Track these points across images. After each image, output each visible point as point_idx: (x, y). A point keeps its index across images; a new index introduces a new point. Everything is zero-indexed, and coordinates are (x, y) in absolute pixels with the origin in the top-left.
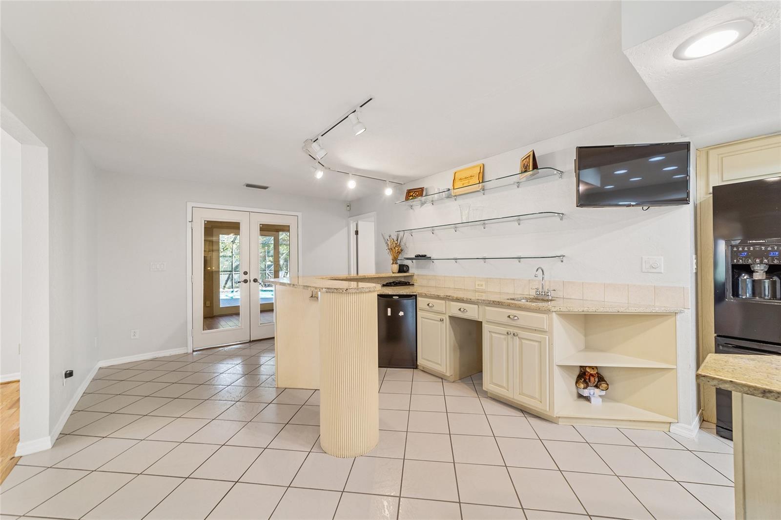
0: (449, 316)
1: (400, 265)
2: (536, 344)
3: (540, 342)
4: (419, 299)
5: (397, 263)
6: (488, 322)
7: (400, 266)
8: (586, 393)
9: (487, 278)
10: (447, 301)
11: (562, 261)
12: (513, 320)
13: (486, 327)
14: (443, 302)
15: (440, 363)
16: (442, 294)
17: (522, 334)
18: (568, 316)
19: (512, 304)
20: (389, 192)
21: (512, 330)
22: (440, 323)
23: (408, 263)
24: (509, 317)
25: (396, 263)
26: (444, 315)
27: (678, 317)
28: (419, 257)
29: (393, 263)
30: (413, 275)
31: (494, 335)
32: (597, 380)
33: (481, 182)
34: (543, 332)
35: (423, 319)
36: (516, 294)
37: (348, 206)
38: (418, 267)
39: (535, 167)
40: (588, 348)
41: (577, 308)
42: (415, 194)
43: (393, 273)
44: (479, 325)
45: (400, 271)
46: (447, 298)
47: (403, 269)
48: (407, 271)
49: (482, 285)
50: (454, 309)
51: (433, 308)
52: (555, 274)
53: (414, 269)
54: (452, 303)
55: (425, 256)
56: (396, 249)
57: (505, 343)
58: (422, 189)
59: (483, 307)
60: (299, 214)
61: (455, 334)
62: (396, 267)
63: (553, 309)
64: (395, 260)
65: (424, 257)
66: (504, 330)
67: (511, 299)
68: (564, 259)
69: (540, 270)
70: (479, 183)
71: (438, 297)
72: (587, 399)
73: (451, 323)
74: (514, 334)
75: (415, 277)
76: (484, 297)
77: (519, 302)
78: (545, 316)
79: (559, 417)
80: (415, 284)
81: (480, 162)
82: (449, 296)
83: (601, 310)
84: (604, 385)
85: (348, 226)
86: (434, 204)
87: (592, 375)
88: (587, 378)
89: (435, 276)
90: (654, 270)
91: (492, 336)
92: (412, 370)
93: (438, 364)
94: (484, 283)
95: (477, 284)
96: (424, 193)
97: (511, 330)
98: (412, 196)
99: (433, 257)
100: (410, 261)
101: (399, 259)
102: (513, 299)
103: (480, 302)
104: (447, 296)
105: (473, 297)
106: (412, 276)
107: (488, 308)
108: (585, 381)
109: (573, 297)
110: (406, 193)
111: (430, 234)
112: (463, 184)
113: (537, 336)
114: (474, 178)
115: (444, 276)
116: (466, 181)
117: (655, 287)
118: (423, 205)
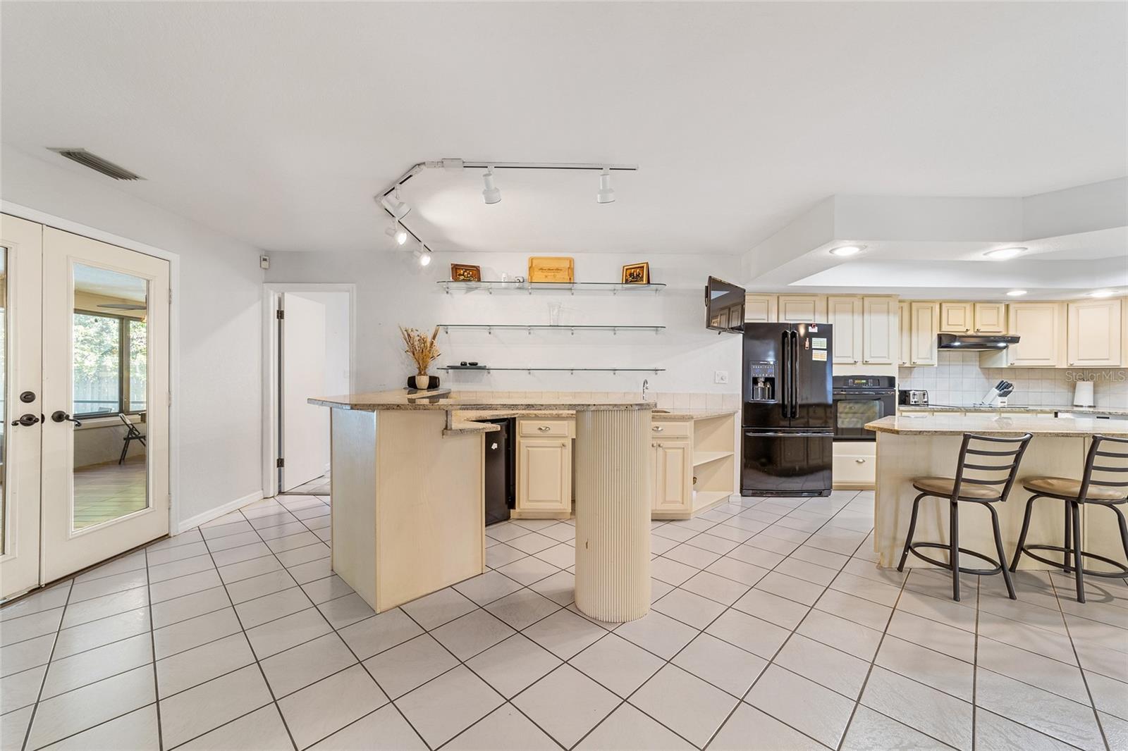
0: (573, 440)
2: (680, 451)
3: (683, 448)
4: (521, 423)
10: (570, 422)
11: (656, 374)
12: (657, 431)
14: (565, 422)
15: (559, 499)
17: (665, 444)
19: (657, 415)
21: (656, 442)
22: (560, 450)
23: (441, 375)
25: (425, 374)
26: (566, 438)
28: (465, 365)
29: (420, 374)
30: (449, 393)
33: (572, 282)
34: (685, 438)
35: (529, 449)
37: (265, 260)
38: (457, 380)
39: (649, 281)
42: (466, 274)
46: (571, 417)
51: (550, 432)
56: (421, 351)
58: (477, 269)
60: (175, 258)
62: (425, 381)
64: (423, 370)
65: (474, 365)
71: (558, 418)
74: (658, 446)
78: (687, 424)
85: (263, 298)
86: (492, 292)
89: (493, 392)
90: (722, 382)
93: (556, 501)
98: (463, 275)
99: (490, 365)
110: (452, 268)
111: (485, 333)
112: (546, 276)
113: (680, 443)
114: (562, 272)
115: (509, 392)
116: (550, 274)
117: (723, 395)
118: (471, 291)
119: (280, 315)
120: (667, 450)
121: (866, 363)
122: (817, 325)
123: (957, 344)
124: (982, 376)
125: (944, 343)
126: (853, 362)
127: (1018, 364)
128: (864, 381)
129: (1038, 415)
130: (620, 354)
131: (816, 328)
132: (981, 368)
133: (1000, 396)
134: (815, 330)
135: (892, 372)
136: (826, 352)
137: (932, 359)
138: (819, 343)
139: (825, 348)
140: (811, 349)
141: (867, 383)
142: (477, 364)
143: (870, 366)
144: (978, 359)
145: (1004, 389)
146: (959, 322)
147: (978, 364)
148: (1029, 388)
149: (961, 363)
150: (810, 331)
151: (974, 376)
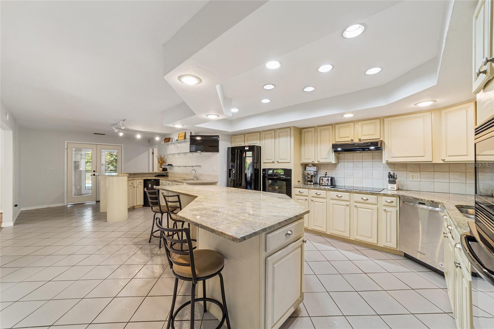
7: (163, 168)
9: (186, 173)
20: (157, 139)
23: (167, 167)
25: (162, 167)
27: (217, 183)
28: (169, 165)
29: (160, 167)
37: (149, 141)
38: (170, 169)
42: (168, 140)
43: (160, 171)
45: (163, 171)
47: (165, 170)
48: (167, 171)
56: (162, 161)
58: (170, 138)
60: (123, 145)
62: (161, 169)
65: (171, 165)
68: (201, 167)
69: (193, 170)
75: (169, 173)
80: (169, 176)
85: (149, 150)
86: (174, 145)
89: (174, 173)
90: (215, 170)
94: (185, 175)
96: (171, 140)
98: (166, 141)
99: (173, 165)
106: (168, 173)
110: (164, 139)
111: (173, 156)
114: (183, 137)
116: (181, 137)
119: (153, 153)
121: (278, 162)
122: (248, 146)
123: (339, 149)
126: (272, 162)
127: (392, 160)
129: (383, 197)
137: (330, 159)
138: (249, 154)
139: (251, 156)
140: (246, 157)
143: (280, 164)
145: (392, 179)
146: (348, 135)
148: (434, 178)
149: (372, 160)
150: (246, 149)
151: (382, 169)
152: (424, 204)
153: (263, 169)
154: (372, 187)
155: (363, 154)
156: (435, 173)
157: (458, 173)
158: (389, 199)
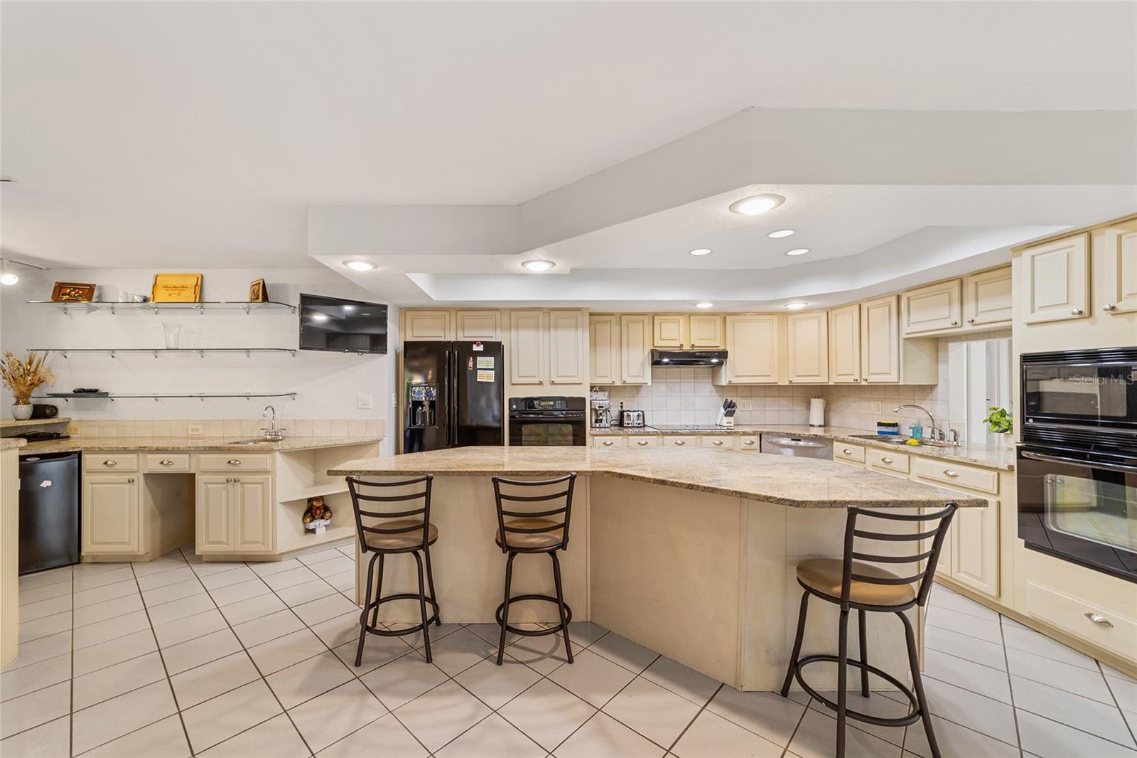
0: (145, 475)
1: (34, 405)
2: (259, 486)
3: (263, 483)
4: (85, 457)
5: (29, 403)
6: (204, 472)
7: (35, 407)
8: (311, 526)
9: (206, 420)
10: (140, 455)
11: (294, 399)
12: (234, 464)
13: (200, 480)
14: (134, 456)
15: (127, 540)
16: (132, 446)
17: (244, 478)
18: (293, 454)
19: (233, 448)
21: (232, 477)
22: (127, 486)
23: (57, 402)
24: (229, 462)
25: (27, 403)
26: (136, 474)
28: (80, 393)
29: (17, 403)
30: (68, 422)
31: (210, 486)
32: (322, 511)
33: (197, 301)
34: (266, 472)
35: (94, 485)
36: (244, 437)
38: (78, 408)
39: (265, 299)
40: (317, 483)
41: (299, 445)
42: (73, 293)
43: (17, 420)
44: (192, 477)
45: (34, 416)
46: (140, 450)
48: (53, 415)
49: (197, 430)
50: (153, 463)
51: (117, 467)
52: (287, 412)
53: (67, 411)
54: (149, 456)
55: (96, 391)
56: (27, 379)
57: (224, 493)
58: (91, 288)
59: (196, 455)
61: (153, 498)
62: (25, 410)
63: (276, 448)
64: (22, 398)
65: (92, 392)
66: (223, 478)
67: (235, 443)
68: (296, 397)
69: (270, 409)
70: (195, 302)
71: (125, 451)
72: (313, 531)
73: (146, 483)
74: (235, 481)
75: (72, 425)
76: (201, 443)
77: (245, 445)
78: (267, 456)
79: (283, 553)
80: (70, 435)
81: (199, 271)
82: (144, 447)
83: (321, 444)
84: (328, 514)
86: (115, 312)
87: (318, 508)
88: (314, 511)
89: (117, 421)
90: (365, 407)
91: (208, 487)
92: (71, 567)
93: (125, 543)
94: (200, 427)
95: (190, 427)
96: (95, 294)
97: (230, 477)
98: (69, 294)
99: (113, 391)
100: (63, 399)
101: (33, 395)
102: (238, 443)
103: (192, 449)
104: (140, 447)
105: (182, 444)
106: (64, 423)
107: (202, 456)
108: (312, 514)
109: (304, 435)
110: (55, 287)
111: (107, 356)
112: (170, 295)
113: (260, 478)
114: (187, 290)
115: (135, 421)
116: (174, 292)
117: (366, 421)
118: (91, 311)
120: (245, 486)
121: (553, 383)
122: (482, 343)
123: (666, 360)
124: (716, 394)
125: (657, 358)
126: (538, 382)
127: (736, 381)
128: (552, 403)
129: (741, 437)
130: (256, 378)
131: (482, 346)
132: (714, 385)
133: (726, 415)
134: (481, 348)
135: (584, 392)
136: (493, 372)
137: (644, 377)
138: (486, 362)
139: (493, 367)
140: (475, 369)
141: (555, 404)
142: (98, 390)
143: (558, 386)
144: (711, 376)
145: (730, 408)
146: (675, 337)
147: (711, 380)
148: (765, 406)
149: (693, 380)
150: (474, 349)
151: (707, 394)
152: (800, 440)
153: (510, 399)
154: (707, 424)
155: (682, 369)
156: (767, 399)
157: (787, 398)
158: (748, 439)
